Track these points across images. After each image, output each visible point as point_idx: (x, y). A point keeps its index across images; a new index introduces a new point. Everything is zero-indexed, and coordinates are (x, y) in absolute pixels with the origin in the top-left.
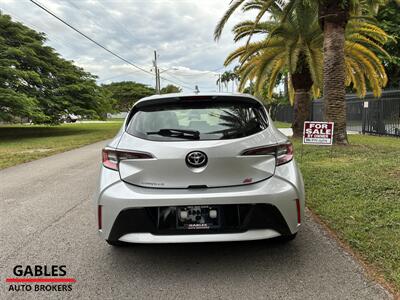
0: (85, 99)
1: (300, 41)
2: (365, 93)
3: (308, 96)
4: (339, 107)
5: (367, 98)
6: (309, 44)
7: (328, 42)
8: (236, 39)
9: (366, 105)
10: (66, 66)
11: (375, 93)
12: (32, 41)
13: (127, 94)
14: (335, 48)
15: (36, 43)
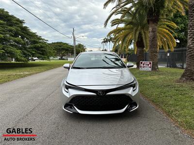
0: (42, 51)
1: (139, 28)
2: (167, 50)
3: (143, 51)
4: (155, 55)
5: (169, 52)
6: (143, 29)
7: (150, 29)
8: (112, 26)
9: (168, 55)
10: (33, 35)
11: (171, 50)
12: (19, 24)
13: (60, 48)
14: (153, 32)
15: (20, 25)
